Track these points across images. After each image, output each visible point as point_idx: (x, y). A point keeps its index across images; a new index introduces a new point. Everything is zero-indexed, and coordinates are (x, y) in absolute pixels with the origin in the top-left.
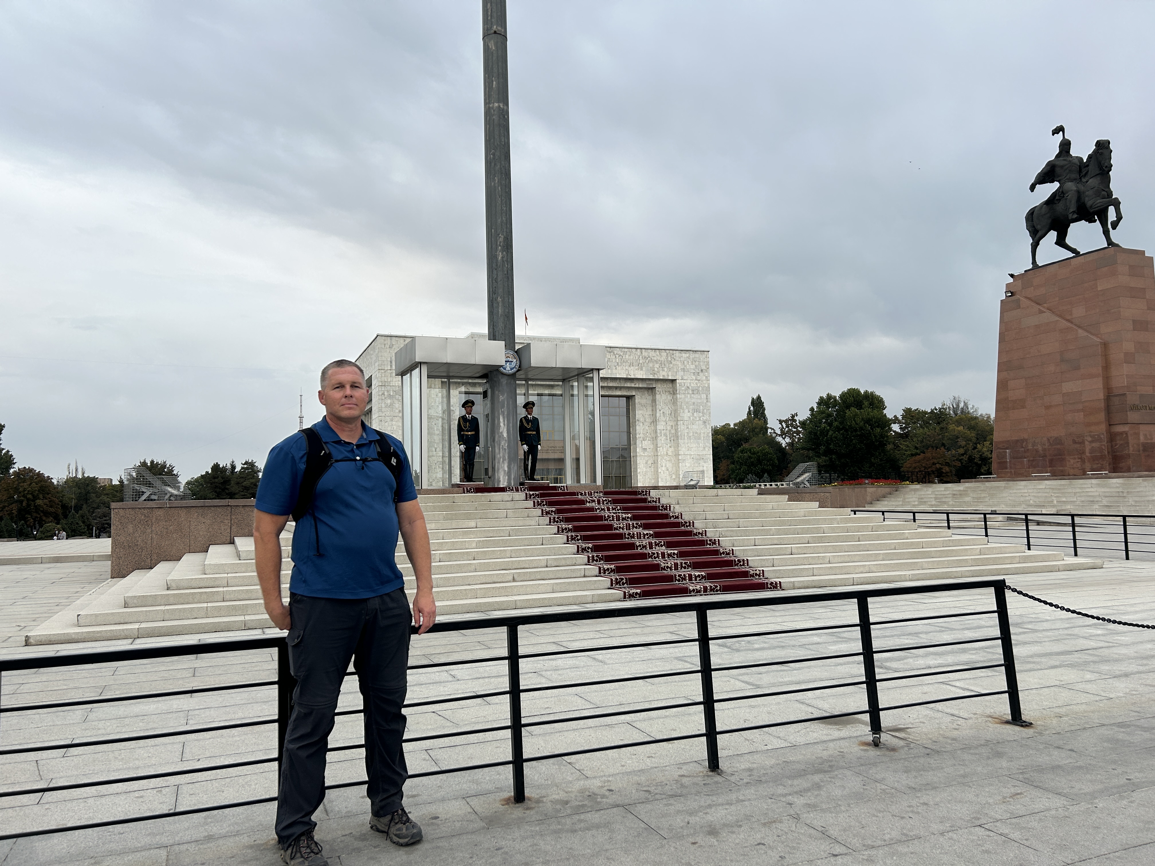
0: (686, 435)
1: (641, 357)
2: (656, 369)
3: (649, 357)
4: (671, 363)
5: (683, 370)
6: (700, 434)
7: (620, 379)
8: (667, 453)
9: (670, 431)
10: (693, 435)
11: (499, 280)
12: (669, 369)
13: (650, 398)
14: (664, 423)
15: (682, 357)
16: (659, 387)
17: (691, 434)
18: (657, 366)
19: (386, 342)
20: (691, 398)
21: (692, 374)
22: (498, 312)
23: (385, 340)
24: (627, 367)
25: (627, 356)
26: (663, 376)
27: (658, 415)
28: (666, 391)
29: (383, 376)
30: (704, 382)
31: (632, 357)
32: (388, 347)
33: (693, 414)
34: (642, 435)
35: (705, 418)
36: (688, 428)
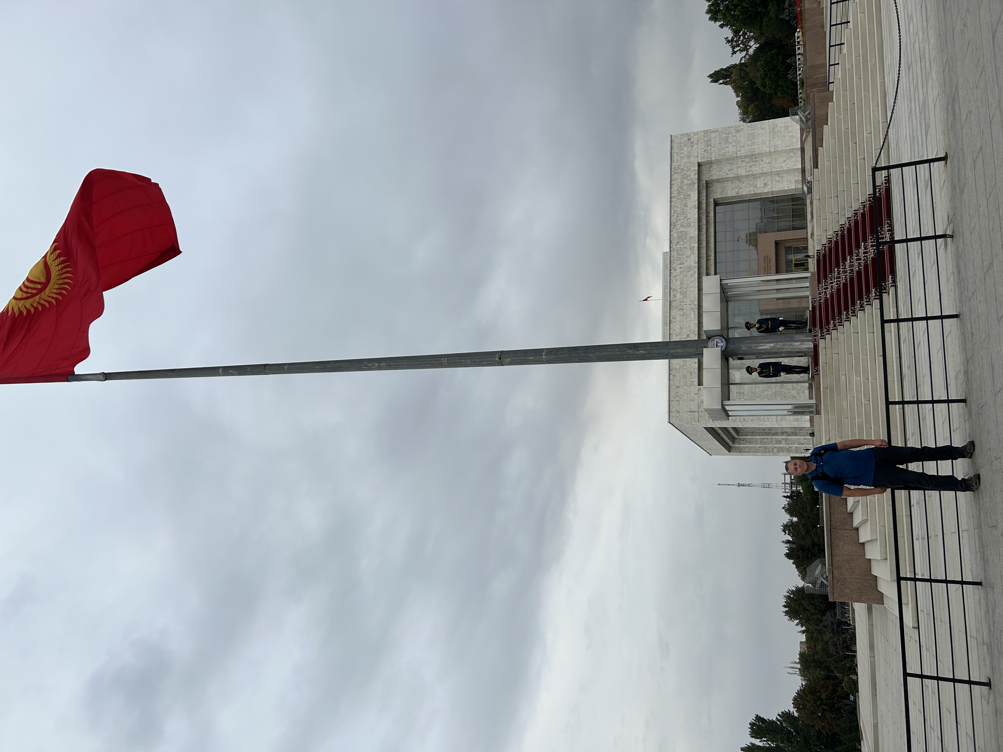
0: (750, 147)
1: (678, 197)
2: (689, 182)
3: (678, 190)
4: (683, 169)
5: (689, 157)
6: (748, 134)
7: (699, 214)
8: (768, 163)
9: (747, 163)
10: (750, 140)
11: (658, 352)
12: (689, 170)
13: (716, 185)
14: (740, 169)
15: (677, 159)
16: (705, 178)
17: (750, 143)
18: (686, 182)
19: (675, 416)
20: (714, 147)
21: (692, 148)
22: (681, 352)
23: (673, 417)
24: (688, 209)
25: (678, 210)
26: (695, 175)
27: (732, 176)
28: (709, 171)
29: (704, 418)
30: (699, 136)
31: (679, 205)
32: (678, 414)
33: (730, 143)
34: (752, 189)
35: (734, 131)
36: (743, 146)
